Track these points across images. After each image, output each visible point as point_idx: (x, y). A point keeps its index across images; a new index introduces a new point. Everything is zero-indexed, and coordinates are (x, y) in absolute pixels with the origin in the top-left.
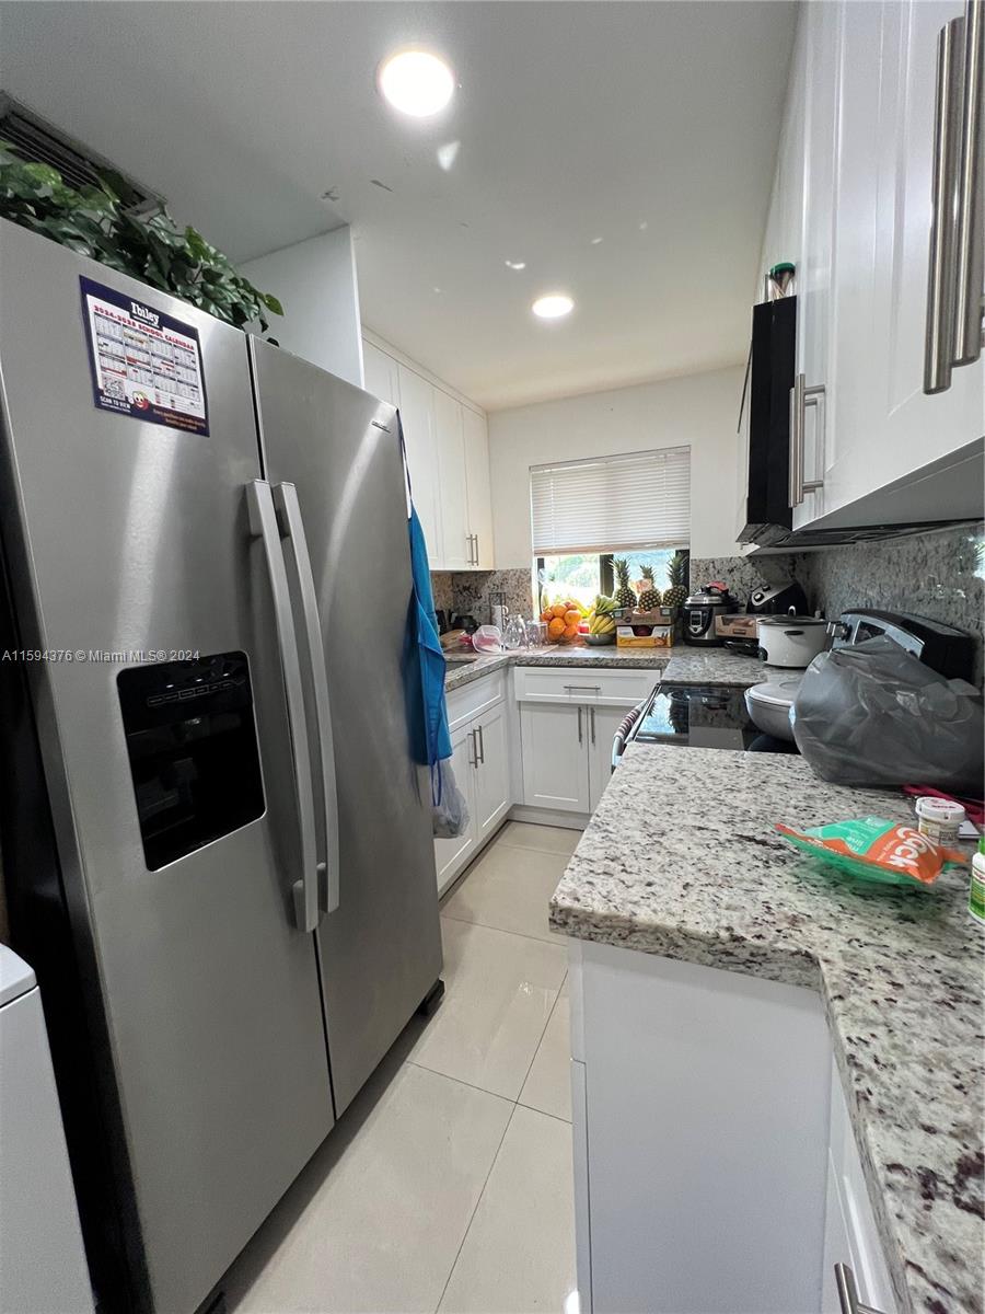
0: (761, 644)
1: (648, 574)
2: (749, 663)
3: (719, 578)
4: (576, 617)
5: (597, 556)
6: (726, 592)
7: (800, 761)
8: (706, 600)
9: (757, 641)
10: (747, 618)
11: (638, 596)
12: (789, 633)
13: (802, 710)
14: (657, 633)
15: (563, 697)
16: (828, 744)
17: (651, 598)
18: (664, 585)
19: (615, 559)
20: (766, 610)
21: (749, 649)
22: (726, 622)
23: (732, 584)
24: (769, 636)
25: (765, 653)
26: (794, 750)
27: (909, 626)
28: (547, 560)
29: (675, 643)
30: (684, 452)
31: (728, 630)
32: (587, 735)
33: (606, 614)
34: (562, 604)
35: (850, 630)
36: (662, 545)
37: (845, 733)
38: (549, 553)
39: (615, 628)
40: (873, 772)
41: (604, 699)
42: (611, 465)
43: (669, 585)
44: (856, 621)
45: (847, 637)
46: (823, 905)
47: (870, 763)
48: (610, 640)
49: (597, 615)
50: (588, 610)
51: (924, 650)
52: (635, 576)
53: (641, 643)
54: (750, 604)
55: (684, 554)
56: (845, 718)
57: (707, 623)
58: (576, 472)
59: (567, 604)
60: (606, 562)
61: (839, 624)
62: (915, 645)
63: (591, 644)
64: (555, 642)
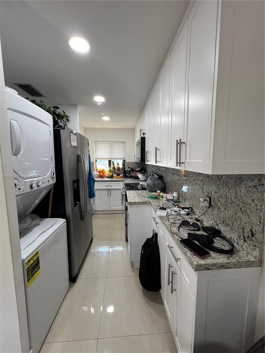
0: (139, 177)
1: (118, 164)
2: (137, 180)
3: (131, 165)
4: (105, 172)
5: (108, 160)
6: (132, 168)
7: (147, 191)
8: (129, 169)
9: (138, 177)
10: (136, 173)
11: (116, 168)
12: (143, 175)
13: (147, 184)
14: (121, 175)
15: (105, 188)
16: (150, 188)
17: (119, 169)
18: (121, 166)
19: (112, 161)
20: (139, 171)
21: (137, 178)
22: (133, 173)
23: (132, 166)
24: (140, 176)
25: (140, 178)
26: (146, 190)
27: (157, 175)
28: (97, 160)
29: (124, 177)
30: (124, 142)
31: (133, 175)
32: (109, 195)
33: (111, 172)
34: (102, 169)
35: (151, 175)
36: (120, 159)
37: (151, 186)
38: (98, 159)
39: (113, 174)
40: (154, 190)
41: (113, 188)
42: (112, 143)
43: (122, 166)
44: (151, 174)
45: (150, 176)
46: (150, 199)
47: (154, 189)
48: (112, 177)
49: (109, 172)
50: (107, 171)
51: (158, 177)
52: (116, 165)
53: (118, 177)
54: (136, 170)
55: (124, 161)
56: (151, 185)
57: (129, 173)
58: (104, 143)
59: (103, 170)
60: (110, 161)
61: (150, 174)
62: (157, 177)
63: (108, 177)
64: (100, 177)
